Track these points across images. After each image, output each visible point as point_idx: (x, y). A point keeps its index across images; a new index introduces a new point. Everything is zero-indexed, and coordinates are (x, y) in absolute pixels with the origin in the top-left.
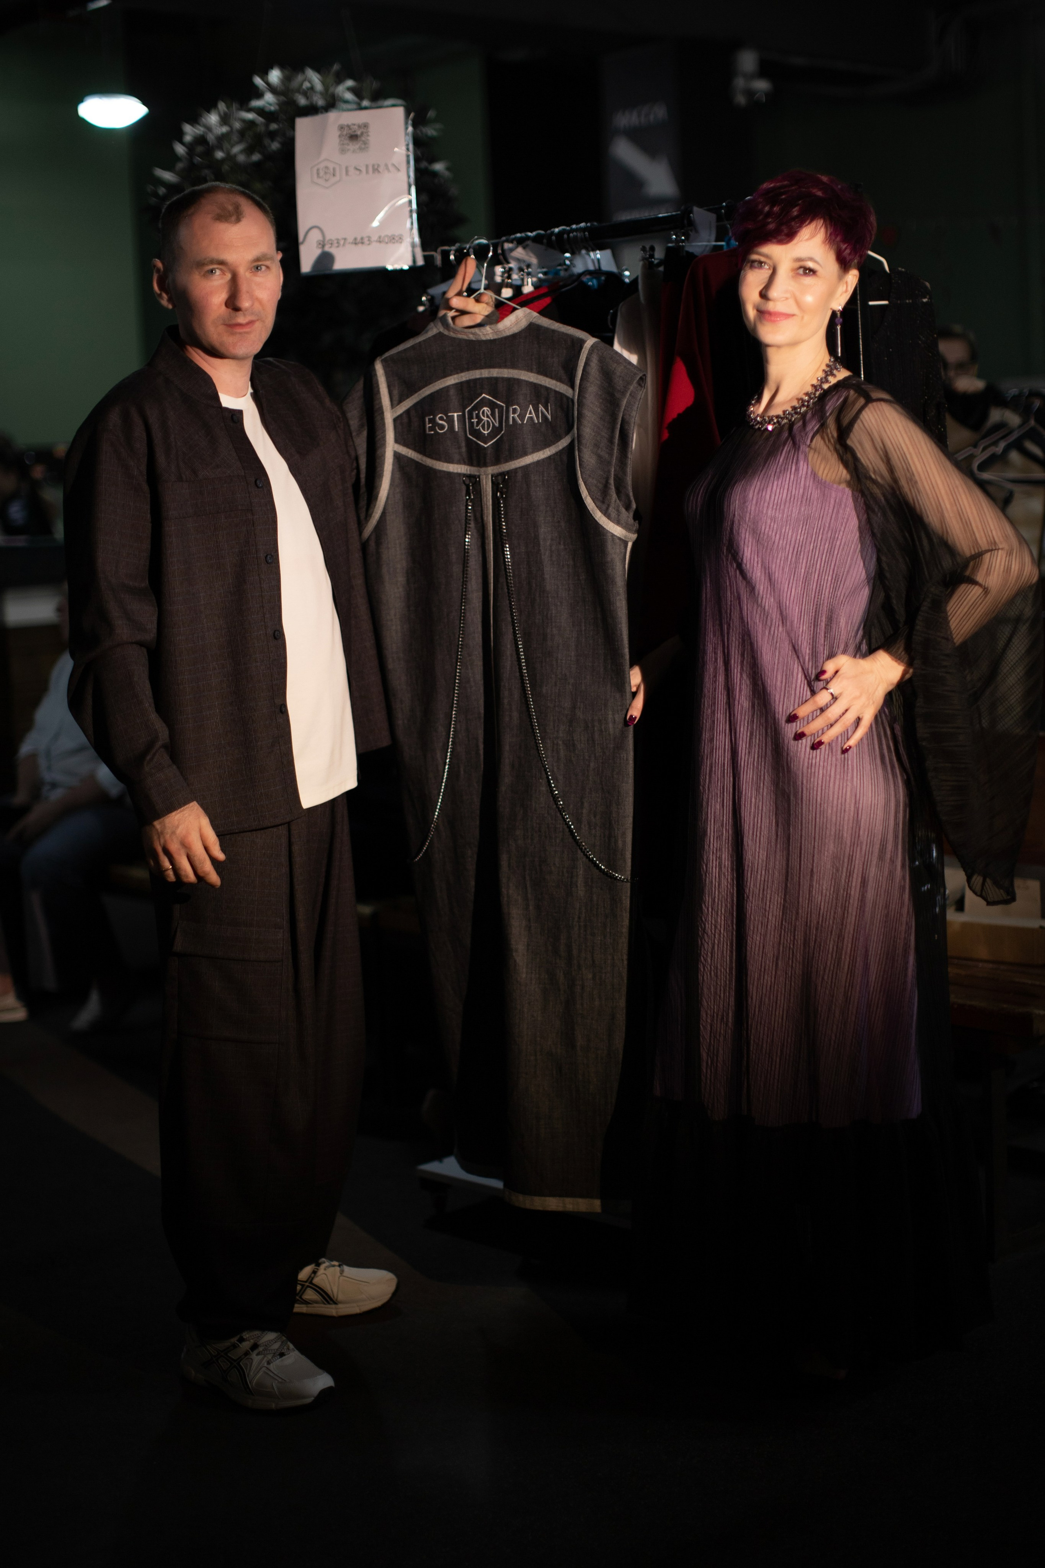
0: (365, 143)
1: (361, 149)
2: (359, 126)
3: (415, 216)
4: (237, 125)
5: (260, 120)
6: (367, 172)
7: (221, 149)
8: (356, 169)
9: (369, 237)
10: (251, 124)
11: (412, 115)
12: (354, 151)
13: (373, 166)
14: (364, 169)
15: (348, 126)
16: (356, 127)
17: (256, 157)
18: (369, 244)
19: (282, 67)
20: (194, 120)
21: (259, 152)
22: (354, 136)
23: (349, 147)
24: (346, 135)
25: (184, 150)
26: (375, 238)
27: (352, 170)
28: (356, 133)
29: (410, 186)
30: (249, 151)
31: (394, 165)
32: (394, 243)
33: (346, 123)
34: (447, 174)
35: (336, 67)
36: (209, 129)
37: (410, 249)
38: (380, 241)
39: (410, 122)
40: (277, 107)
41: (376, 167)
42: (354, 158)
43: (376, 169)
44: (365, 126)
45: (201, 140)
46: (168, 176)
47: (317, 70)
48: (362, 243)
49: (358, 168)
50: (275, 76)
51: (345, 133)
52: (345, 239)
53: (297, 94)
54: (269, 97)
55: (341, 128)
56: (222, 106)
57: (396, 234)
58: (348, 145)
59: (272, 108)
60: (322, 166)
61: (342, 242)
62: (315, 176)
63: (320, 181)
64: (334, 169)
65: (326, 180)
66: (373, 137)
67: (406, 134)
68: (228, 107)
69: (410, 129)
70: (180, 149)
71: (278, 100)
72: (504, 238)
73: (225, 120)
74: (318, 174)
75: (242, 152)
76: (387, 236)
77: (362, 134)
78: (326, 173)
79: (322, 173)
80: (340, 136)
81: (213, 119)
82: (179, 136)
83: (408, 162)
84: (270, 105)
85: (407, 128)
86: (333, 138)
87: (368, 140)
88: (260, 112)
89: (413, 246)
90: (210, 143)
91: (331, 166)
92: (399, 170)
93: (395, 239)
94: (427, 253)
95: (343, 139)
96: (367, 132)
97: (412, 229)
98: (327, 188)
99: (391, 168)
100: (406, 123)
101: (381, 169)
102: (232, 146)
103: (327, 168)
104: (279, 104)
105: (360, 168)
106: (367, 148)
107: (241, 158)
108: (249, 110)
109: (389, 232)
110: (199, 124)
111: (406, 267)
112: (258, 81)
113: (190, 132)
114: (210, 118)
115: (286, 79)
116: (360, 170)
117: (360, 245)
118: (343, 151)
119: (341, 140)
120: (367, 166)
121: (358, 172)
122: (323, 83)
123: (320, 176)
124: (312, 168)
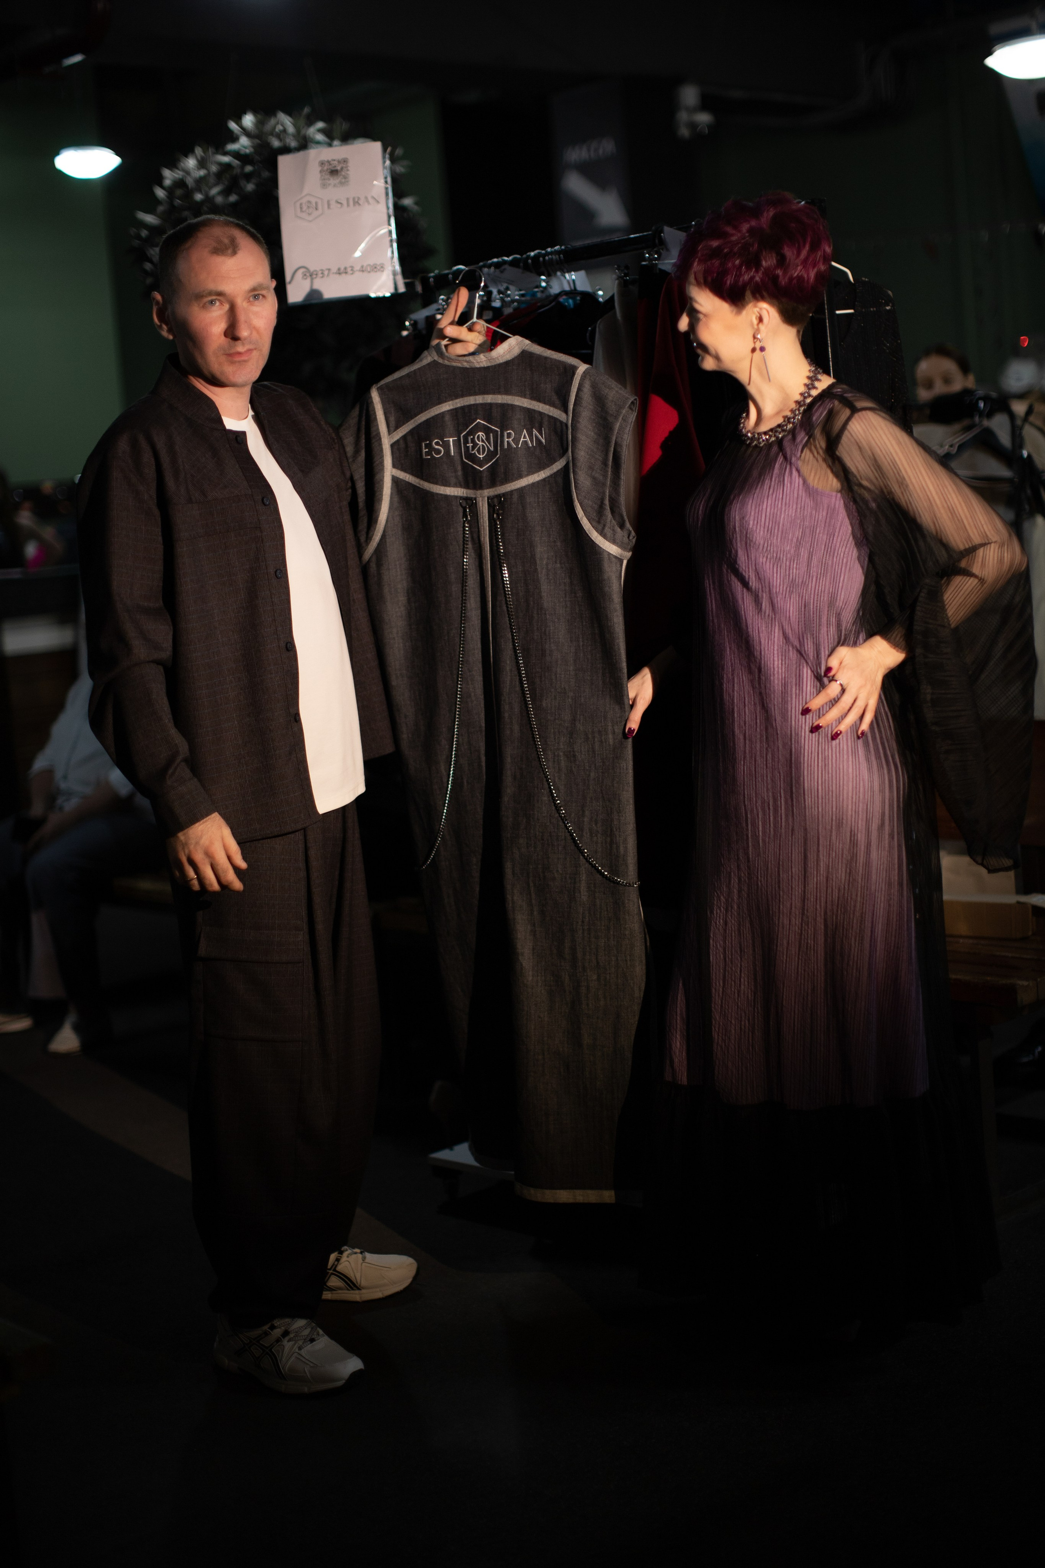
0: (345, 178)
1: (341, 183)
2: (339, 162)
3: (395, 245)
4: (214, 168)
5: (236, 162)
6: (348, 205)
7: (200, 191)
8: (337, 202)
9: (352, 267)
10: (227, 167)
11: (389, 149)
12: (334, 186)
13: (354, 199)
14: (345, 202)
15: (328, 162)
16: (336, 162)
17: (233, 198)
18: (352, 274)
19: (255, 112)
20: (173, 165)
21: (236, 194)
22: (334, 171)
23: (329, 182)
24: (327, 170)
25: (164, 194)
26: (357, 268)
27: (333, 203)
28: (336, 168)
29: (389, 217)
30: (226, 192)
31: (373, 198)
32: (376, 272)
33: (326, 160)
34: (416, 208)
35: (306, 110)
36: (187, 172)
37: (391, 277)
38: (362, 270)
39: (387, 156)
40: (252, 150)
41: (356, 200)
42: (335, 192)
43: (356, 202)
44: (345, 162)
45: (180, 184)
46: (149, 219)
47: (289, 113)
48: (346, 273)
49: (340, 201)
50: (248, 120)
51: (325, 168)
52: (329, 270)
53: (271, 137)
54: (244, 141)
55: (322, 163)
56: (199, 151)
57: (378, 263)
58: (329, 179)
59: (248, 151)
60: (304, 201)
61: (326, 273)
62: (299, 210)
63: (304, 215)
64: (316, 203)
65: (309, 214)
66: (353, 172)
67: (384, 168)
68: (204, 152)
69: (388, 163)
70: (160, 193)
71: (253, 143)
72: (481, 264)
73: (202, 164)
74: (301, 208)
75: (220, 193)
76: (369, 265)
77: (342, 168)
78: (308, 207)
79: (305, 208)
80: (321, 172)
81: (191, 163)
82: (159, 180)
83: (387, 194)
84: (245, 147)
85: (384, 162)
86: (314, 174)
87: (347, 174)
88: (236, 155)
89: (394, 274)
90: (190, 186)
91: (313, 200)
92: (378, 202)
93: (377, 268)
94: (407, 281)
95: (323, 174)
96: (347, 167)
97: (392, 258)
98: (310, 221)
99: (371, 200)
100: (384, 158)
101: (361, 202)
102: (210, 188)
103: (309, 202)
104: (253, 147)
105: (342, 202)
106: (347, 182)
107: (219, 200)
108: (225, 153)
109: (371, 262)
110: (178, 169)
111: (388, 295)
112: (233, 125)
113: (169, 176)
114: (188, 162)
115: (259, 124)
116: (341, 204)
117: (344, 275)
118: (324, 186)
119: (322, 176)
120: (348, 199)
121: (339, 206)
122: (295, 125)
123: (304, 210)
124: (295, 203)
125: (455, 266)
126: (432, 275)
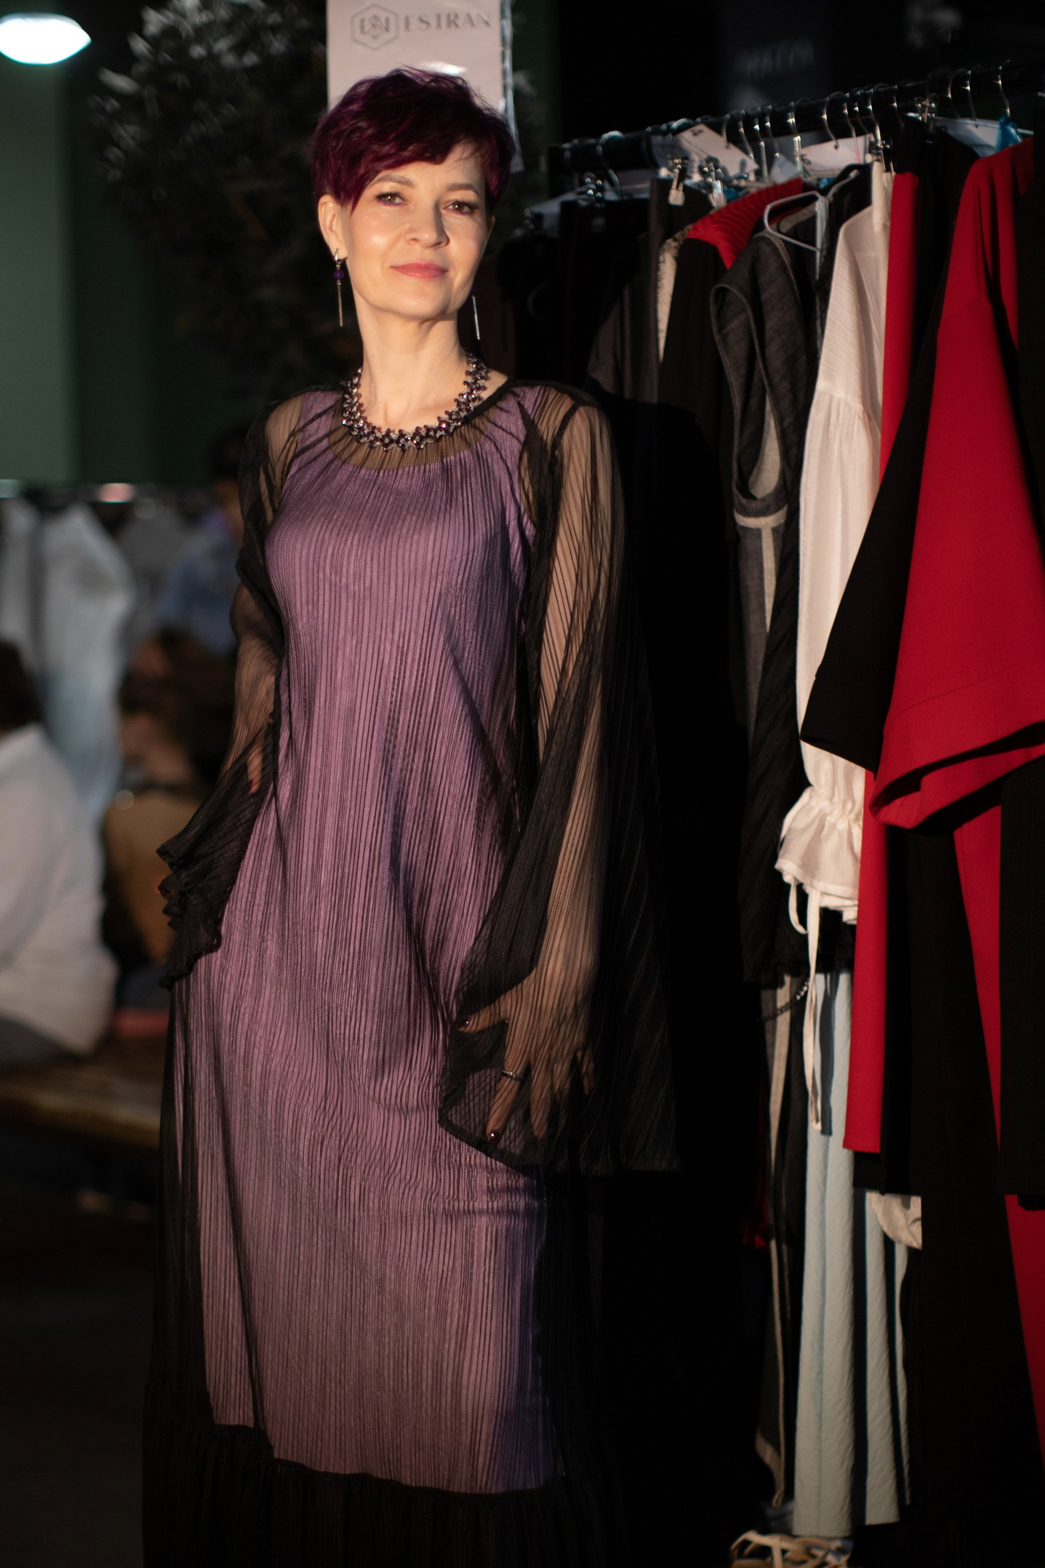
3: (510, 95)
6: (439, 25)
8: (422, 20)
13: (449, 16)
14: (433, 22)
17: (250, 59)
21: (255, 53)
25: (145, 47)
27: (415, 24)
29: (504, 49)
30: (240, 49)
31: (480, 17)
36: (183, 15)
41: (452, 18)
45: (171, 32)
46: (121, 83)
49: (424, 19)
60: (369, 15)
62: (360, 30)
63: (366, 38)
64: (387, 20)
65: (377, 37)
70: (140, 45)
72: (649, 129)
74: (364, 27)
75: (230, 50)
78: (376, 26)
79: (369, 26)
82: (137, 27)
83: (503, 12)
90: (185, 36)
91: (384, 15)
92: (487, 24)
98: (377, 49)
99: (476, 21)
101: (459, 22)
102: (216, 40)
103: (378, 17)
105: (430, 20)
107: (229, 59)
110: (166, 9)
113: (153, 20)
116: (428, 23)
120: (439, 17)
121: (424, 26)
123: (366, 29)
124: (353, 18)
125: (607, 131)
126: (566, 146)
